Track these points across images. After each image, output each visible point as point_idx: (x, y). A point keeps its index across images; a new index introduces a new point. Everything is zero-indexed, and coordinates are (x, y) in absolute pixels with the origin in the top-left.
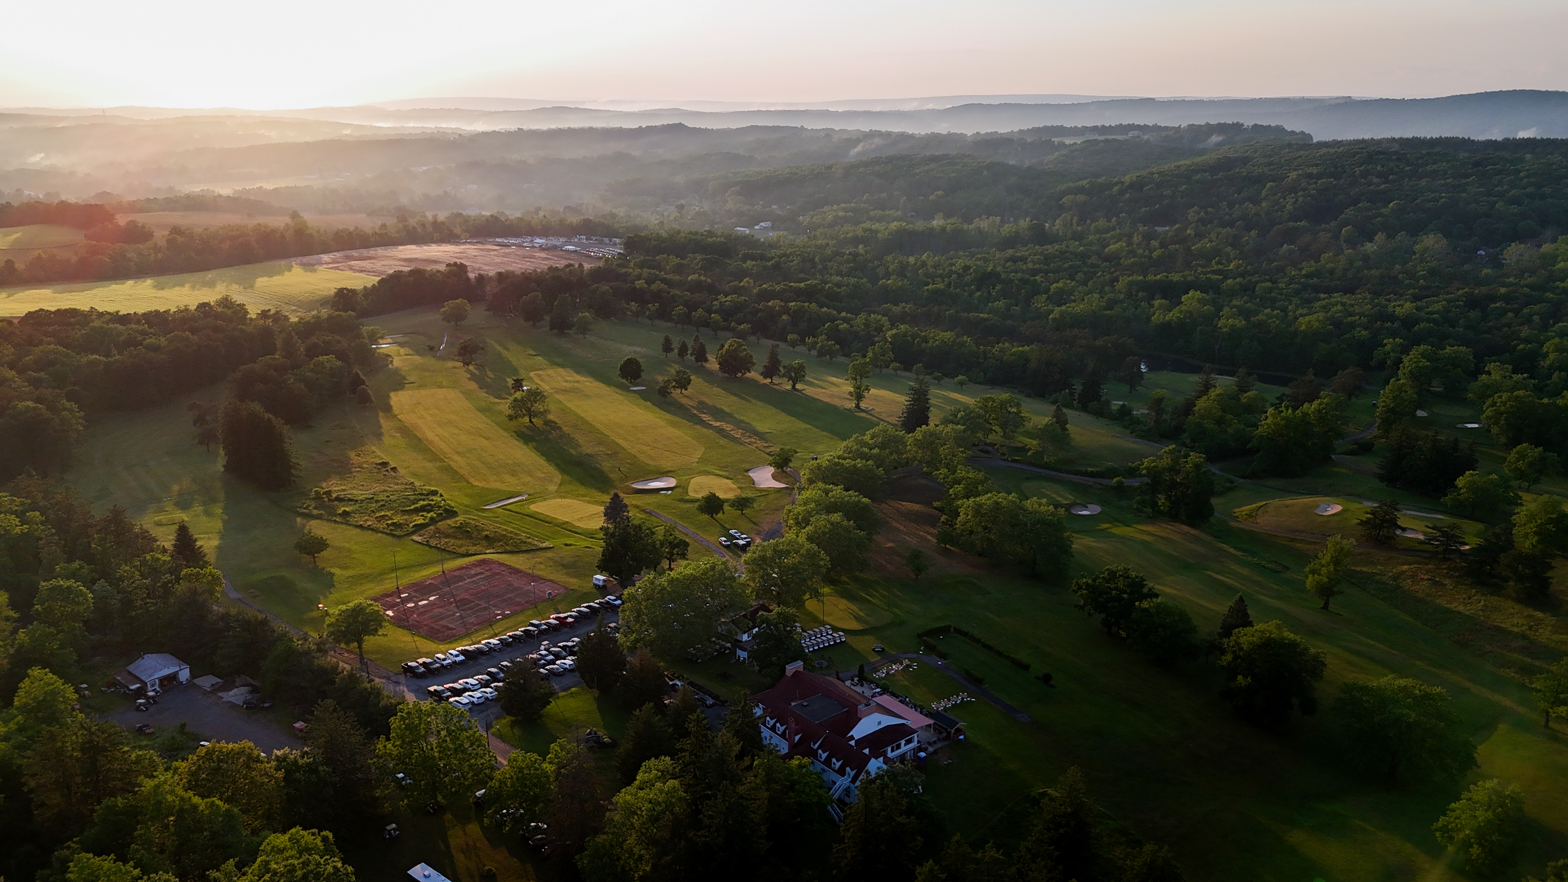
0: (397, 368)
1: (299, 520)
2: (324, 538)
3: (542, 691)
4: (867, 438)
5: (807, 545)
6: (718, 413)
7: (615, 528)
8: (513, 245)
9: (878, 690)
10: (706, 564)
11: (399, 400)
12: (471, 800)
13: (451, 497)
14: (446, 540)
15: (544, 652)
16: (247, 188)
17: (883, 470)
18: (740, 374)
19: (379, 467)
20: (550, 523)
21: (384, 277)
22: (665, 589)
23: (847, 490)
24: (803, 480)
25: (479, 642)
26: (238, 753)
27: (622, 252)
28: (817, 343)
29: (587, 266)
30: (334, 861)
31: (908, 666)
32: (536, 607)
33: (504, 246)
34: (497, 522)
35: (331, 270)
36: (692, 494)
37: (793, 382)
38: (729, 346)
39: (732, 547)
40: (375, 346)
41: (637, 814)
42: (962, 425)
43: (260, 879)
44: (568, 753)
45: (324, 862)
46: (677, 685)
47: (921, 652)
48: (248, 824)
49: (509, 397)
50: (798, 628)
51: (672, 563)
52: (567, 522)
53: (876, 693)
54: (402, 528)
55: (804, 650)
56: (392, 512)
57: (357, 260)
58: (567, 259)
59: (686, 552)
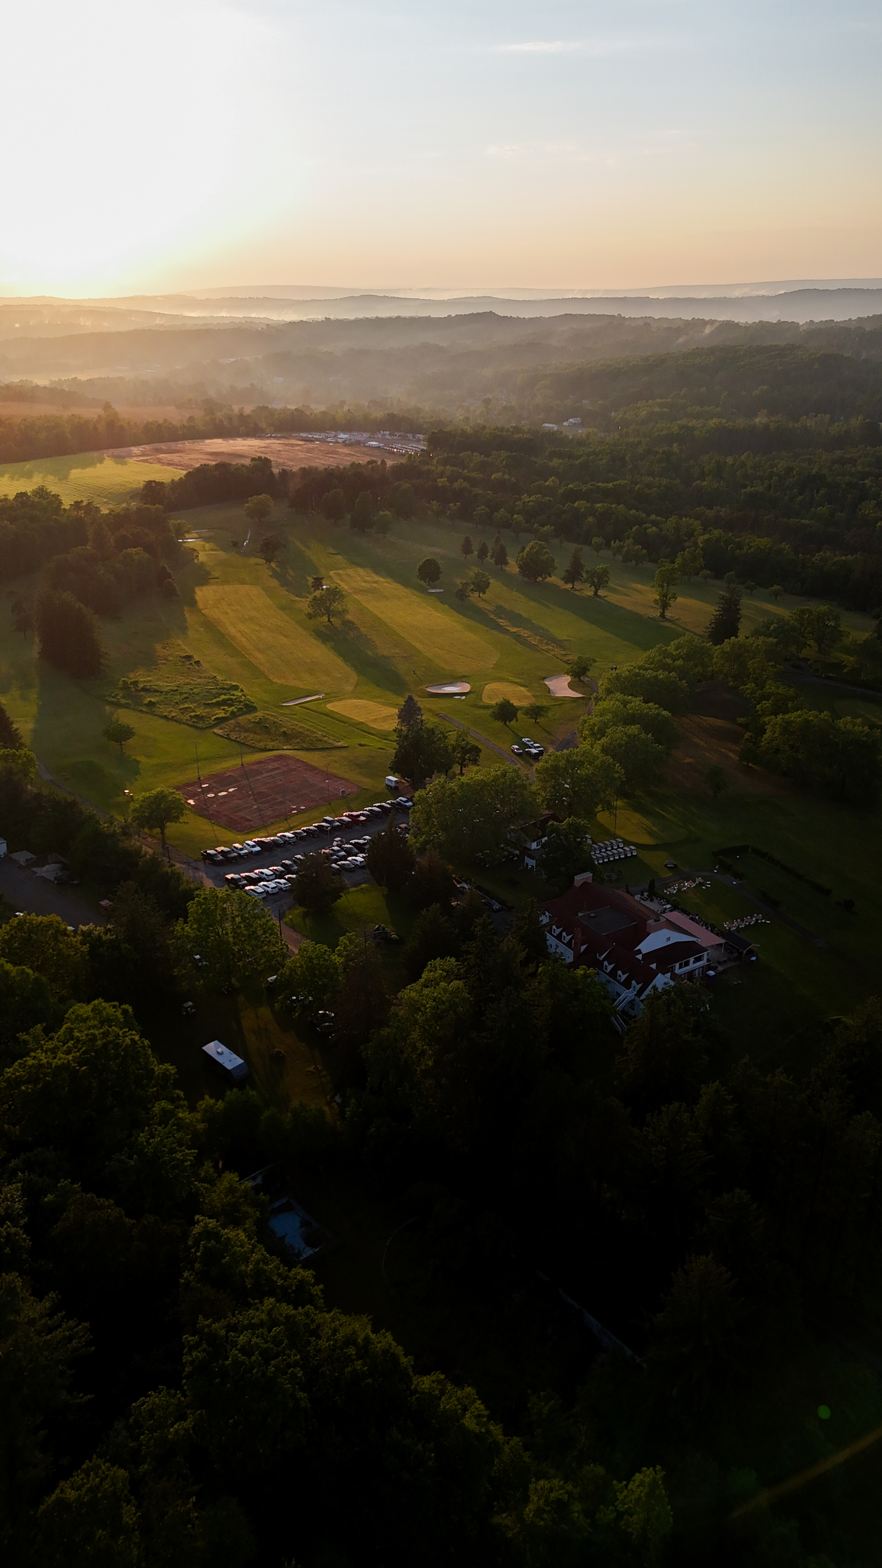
0: (202, 563)
1: (107, 708)
2: (131, 727)
3: (333, 885)
4: (671, 648)
5: (602, 757)
6: (516, 619)
7: (409, 730)
8: (317, 440)
9: (668, 906)
10: (497, 771)
11: (204, 594)
12: (263, 985)
13: (252, 692)
14: (246, 735)
15: (336, 848)
16: (63, 379)
17: (687, 683)
18: (540, 579)
19: (184, 660)
20: (345, 723)
21: (191, 470)
22: (455, 793)
23: (646, 702)
24: (600, 691)
25: (275, 835)
26: (46, 926)
27: (425, 448)
28: (623, 547)
29: (389, 463)
30: (132, 1035)
31: (701, 884)
32: (330, 804)
33: (307, 441)
34: (295, 720)
35: (141, 463)
36: (486, 701)
37: (595, 588)
38: (531, 549)
39: (525, 755)
40: (181, 541)
41: (422, 1011)
42: (775, 638)
43: (64, 1045)
44: (356, 947)
45: (123, 1034)
46: (464, 888)
47: (715, 871)
48: (56, 993)
49: (309, 596)
50: (588, 840)
51: (463, 769)
52: (362, 723)
53: (666, 909)
54: (204, 721)
55: (594, 862)
56: (195, 705)
57: (165, 453)
58: (370, 455)
59: (478, 757)
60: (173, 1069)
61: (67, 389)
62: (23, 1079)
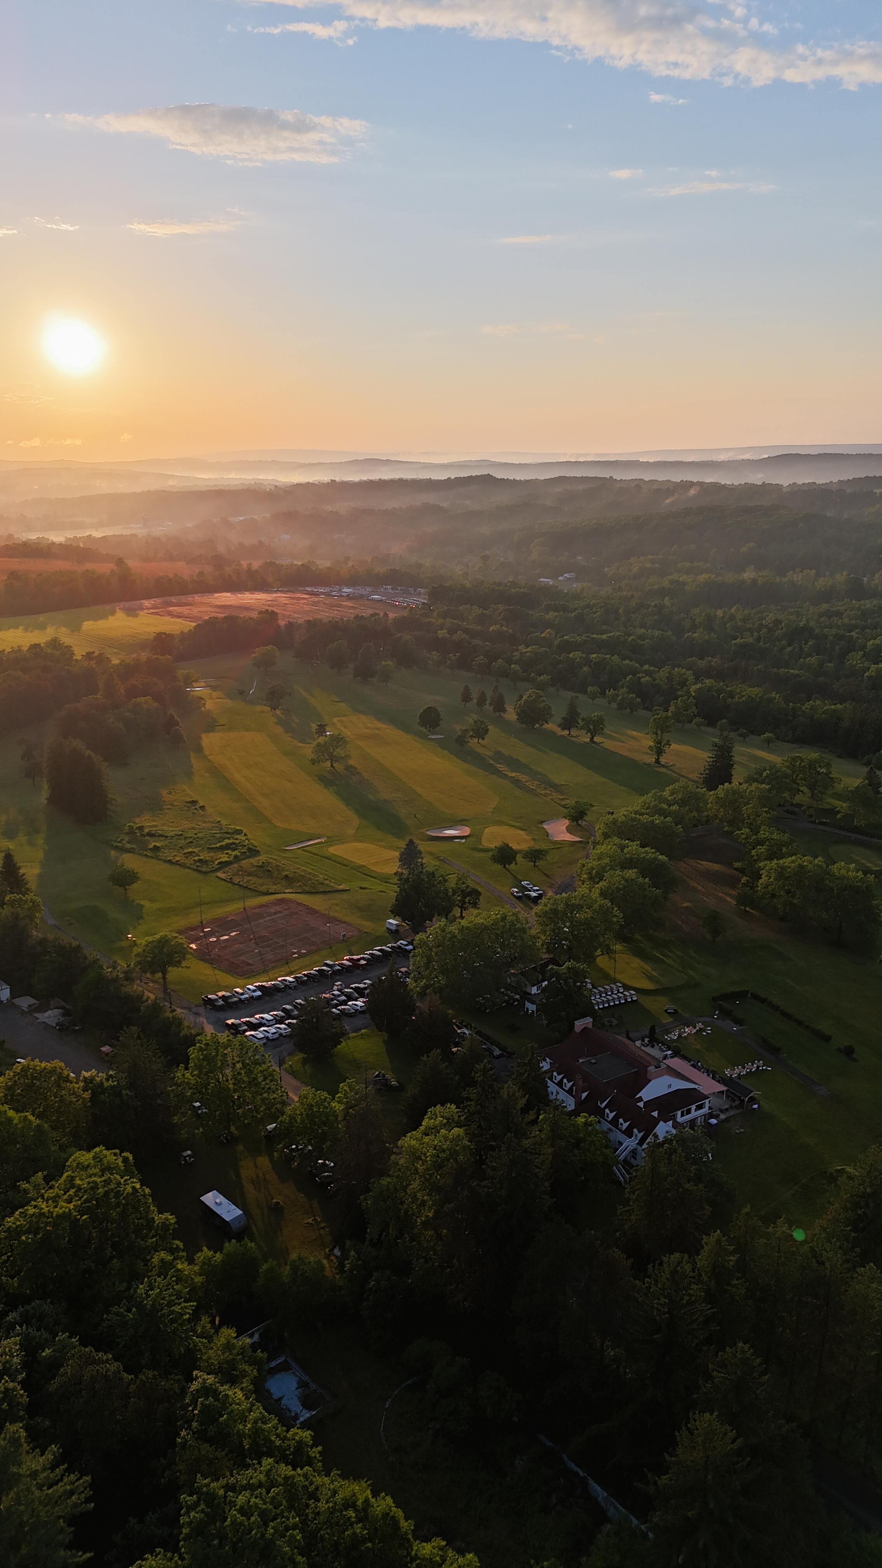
0: (209, 711)
1: (113, 853)
2: (135, 871)
3: (334, 1030)
4: (666, 794)
5: (601, 901)
6: (515, 764)
7: (409, 874)
8: (322, 593)
9: (669, 1052)
10: (497, 915)
11: (210, 741)
12: (263, 1135)
13: (255, 836)
14: (249, 878)
15: (336, 993)
16: (78, 536)
17: (682, 828)
18: (537, 725)
19: (189, 805)
20: (346, 866)
21: (200, 623)
22: (456, 937)
23: (643, 846)
24: (598, 837)
25: (276, 980)
26: (49, 1072)
27: (426, 601)
28: (618, 695)
29: (391, 615)
30: (133, 1182)
31: (701, 1030)
32: (330, 948)
33: (312, 595)
34: (297, 863)
35: (149, 615)
36: (486, 844)
37: (591, 735)
38: (528, 697)
39: (524, 898)
40: (189, 689)
41: (422, 1160)
42: (768, 784)
43: (65, 1194)
44: (356, 1093)
45: (124, 1181)
46: (464, 1033)
47: (716, 1017)
48: (56, 1140)
49: (313, 742)
50: (588, 984)
51: (464, 912)
52: (363, 866)
53: (666, 1055)
54: (208, 865)
55: (594, 1007)
56: (199, 849)
57: (176, 606)
58: (372, 608)
59: (477, 901)
60: (173, 1218)
61: (82, 545)
62: (24, 1229)
